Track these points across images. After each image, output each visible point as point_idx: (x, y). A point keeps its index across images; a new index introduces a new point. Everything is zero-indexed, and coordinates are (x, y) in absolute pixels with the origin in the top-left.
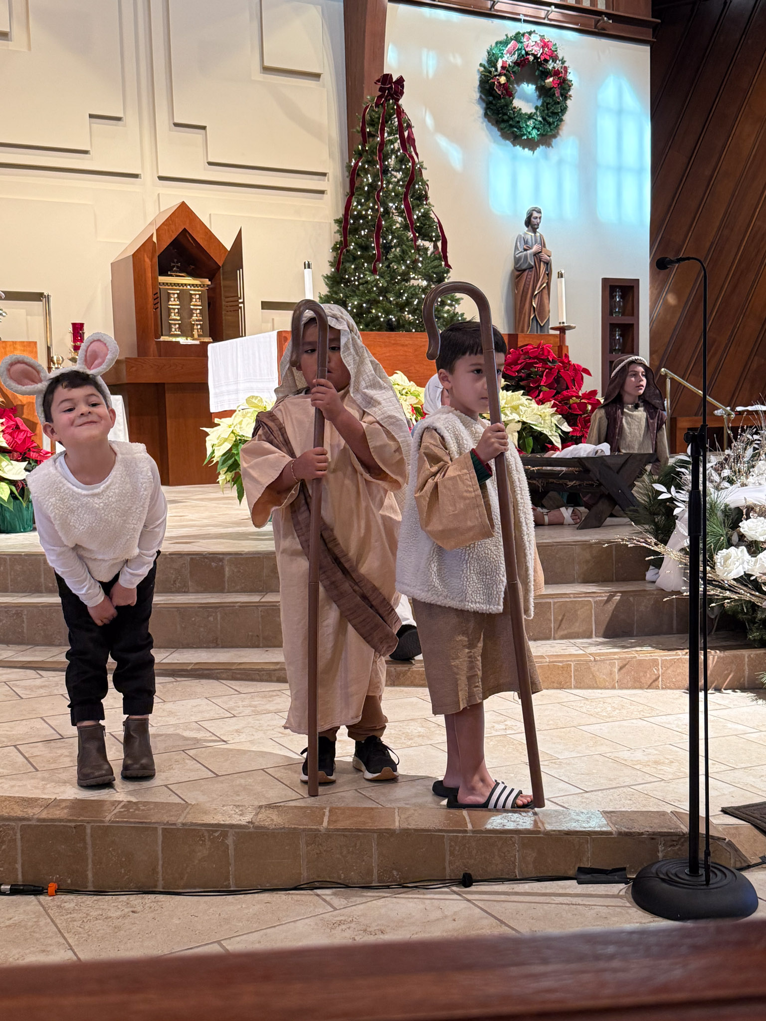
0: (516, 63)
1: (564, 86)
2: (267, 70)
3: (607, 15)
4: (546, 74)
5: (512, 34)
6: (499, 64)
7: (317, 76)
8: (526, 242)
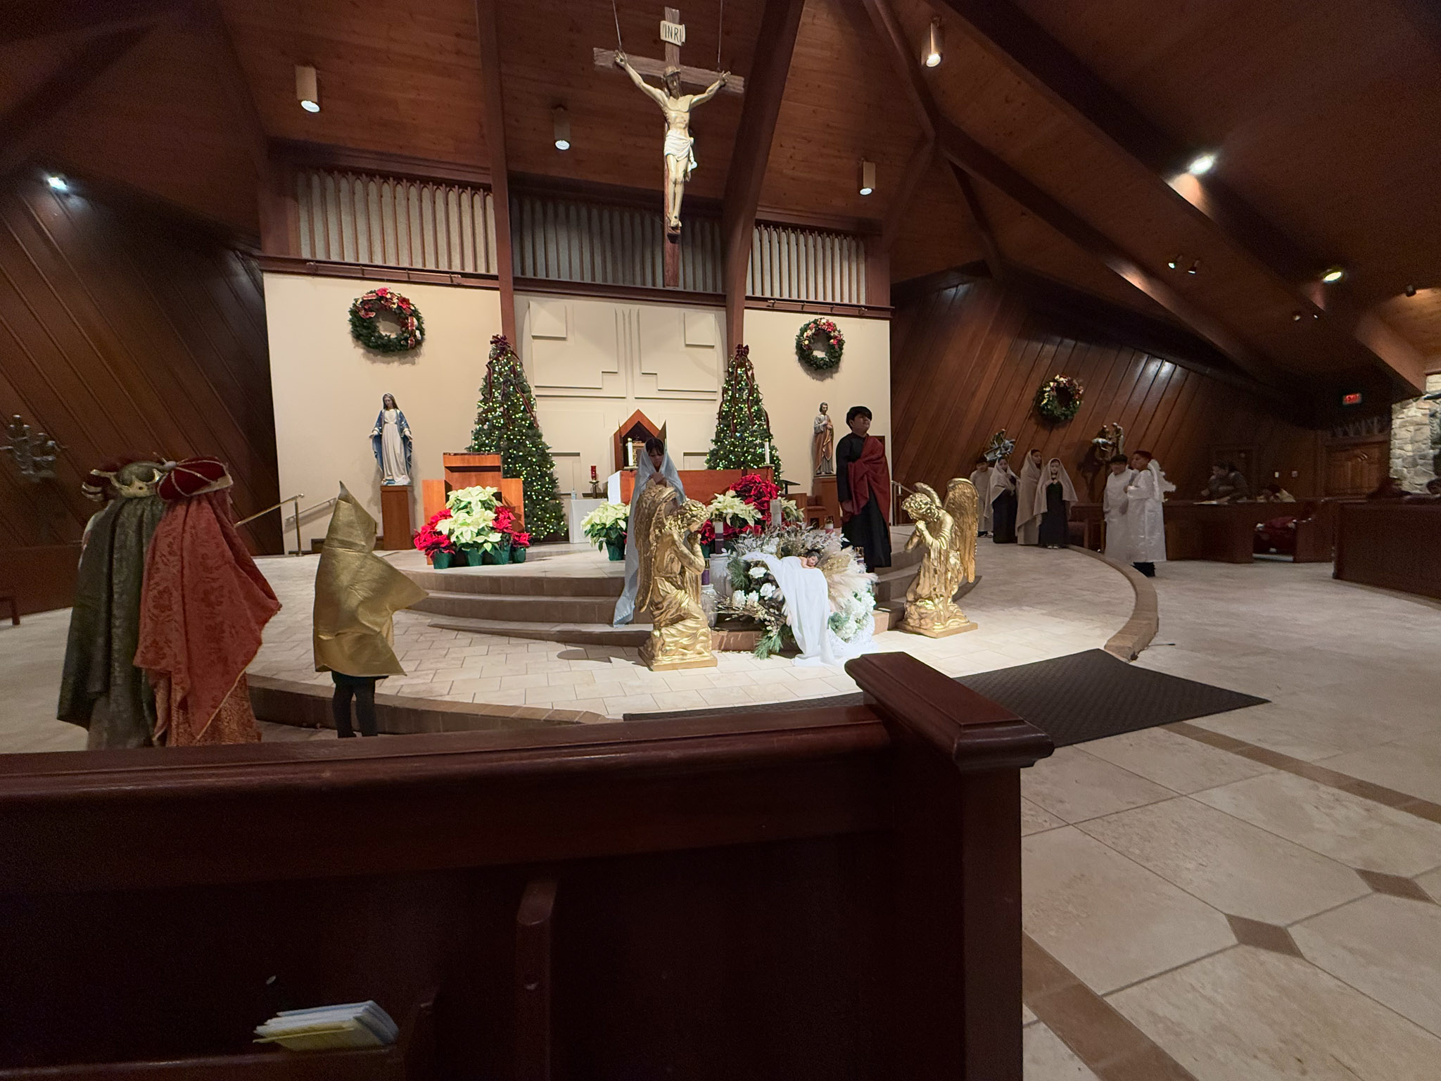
0: (814, 334)
1: (841, 343)
2: (687, 346)
3: (865, 307)
4: (831, 338)
5: (813, 320)
6: (805, 335)
7: (713, 347)
8: (820, 420)
